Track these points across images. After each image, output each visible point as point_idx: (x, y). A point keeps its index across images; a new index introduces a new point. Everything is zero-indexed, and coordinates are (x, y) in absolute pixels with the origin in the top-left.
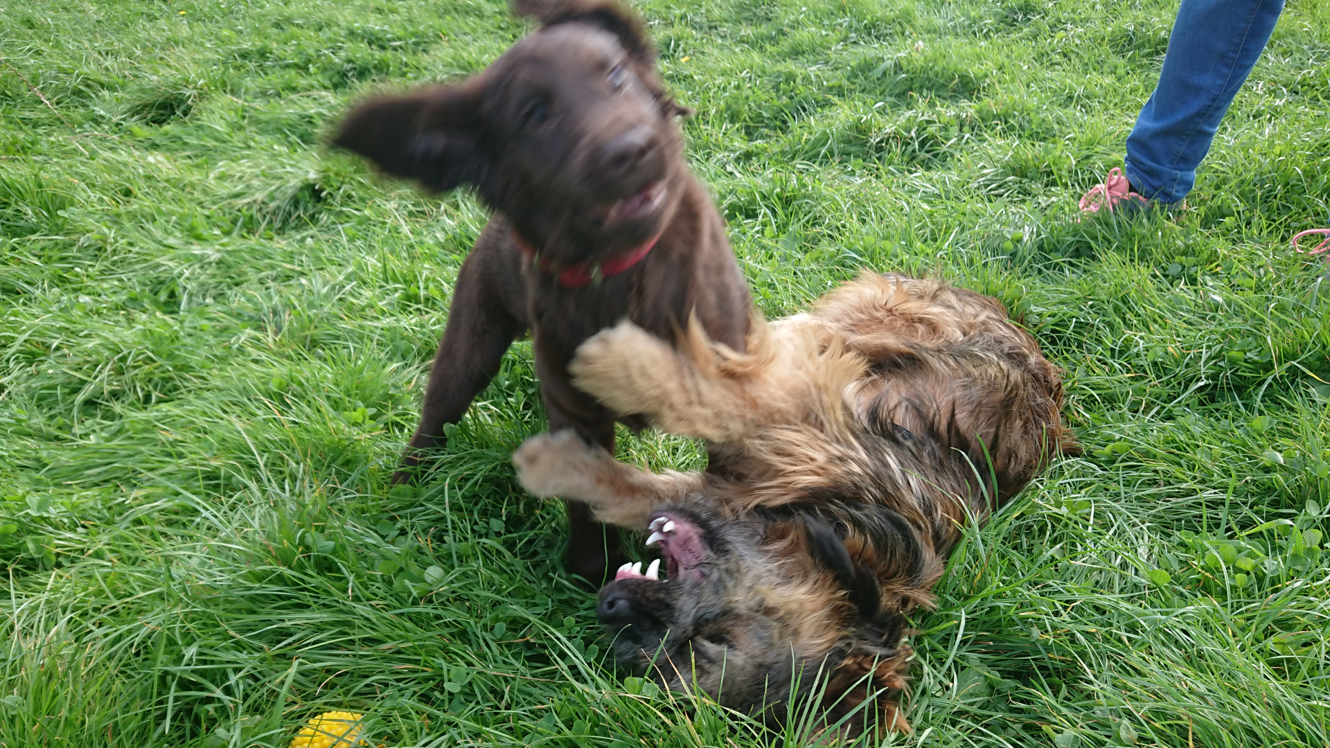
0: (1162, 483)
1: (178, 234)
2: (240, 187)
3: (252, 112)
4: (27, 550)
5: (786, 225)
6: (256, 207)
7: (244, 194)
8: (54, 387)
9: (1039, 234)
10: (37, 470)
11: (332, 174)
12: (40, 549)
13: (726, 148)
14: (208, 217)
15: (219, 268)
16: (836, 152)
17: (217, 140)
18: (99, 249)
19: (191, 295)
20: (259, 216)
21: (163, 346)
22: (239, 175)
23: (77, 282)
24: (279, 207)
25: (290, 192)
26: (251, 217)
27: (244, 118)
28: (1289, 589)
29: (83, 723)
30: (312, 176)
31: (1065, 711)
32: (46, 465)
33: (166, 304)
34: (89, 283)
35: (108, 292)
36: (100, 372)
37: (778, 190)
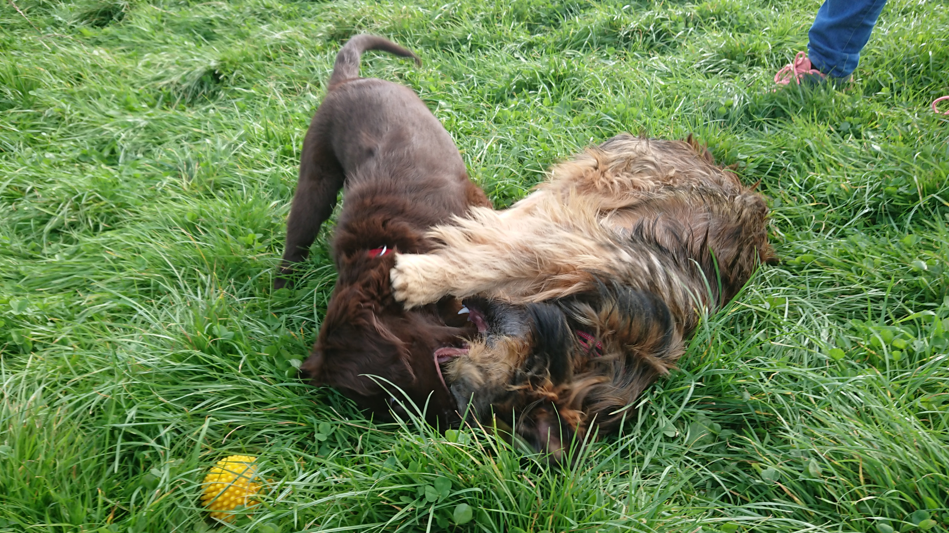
0: (837, 284)
1: (116, 107)
2: (161, 73)
3: (169, 17)
4: (11, 339)
5: (558, 96)
6: (172, 87)
7: (164, 77)
8: (28, 220)
9: (745, 102)
10: (17, 280)
11: (227, 63)
12: (21, 339)
13: (514, 40)
14: (138, 95)
15: (147, 132)
16: (595, 42)
17: (143, 38)
18: (59, 119)
19: (126, 152)
20: (175, 94)
21: (106, 189)
22: (160, 63)
23: (44, 143)
24: (189, 87)
25: (197, 76)
26: (169, 94)
27: (162, 21)
28: (932, 362)
29: (55, 465)
30: (213, 64)
31: (768, 452)
32: (24, 277)
33: (108, 158)
34: (52, 143)
35: (66, 150)
36: (62, 209)
37: (553, 71)
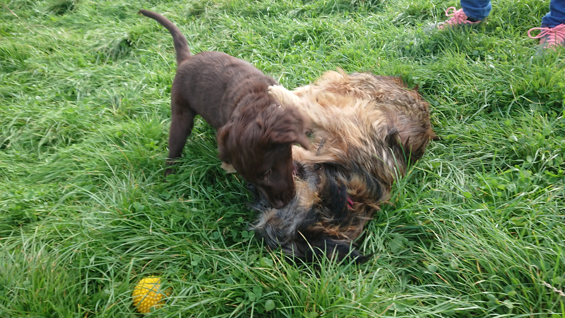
0: (470, 151)
1: (73, 65)
2: (97, 42)
3: (100, 7)
4: (26, 215)
6: (104, 50)
7: (99, 45)
8: (29, 140)
9: (420, 42)
10: (26, 176)
11: (134, 34)
12: (31, 215)
13: (294, 8)
14: (85, 57)
15: (91, 80)
16: (338, 8)
17: (86, 20)
18: (42, 75)
19: (81, 92)
20: (106, 54)
21: (70, 119)
22: (96, 36)
23: (34, 91)
24: (114, 50)
25: (118, 43)
26: (103, 55)
27: (96, 9)
28: (518, 197)
29: (54, 290)
30: (126, 36)
32: (29, 174)
33: (71, 97)
34: (39, 90)
35: (47, 93)
36: (47, 132)
37: (314, 29)
